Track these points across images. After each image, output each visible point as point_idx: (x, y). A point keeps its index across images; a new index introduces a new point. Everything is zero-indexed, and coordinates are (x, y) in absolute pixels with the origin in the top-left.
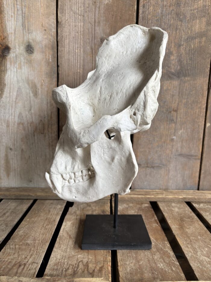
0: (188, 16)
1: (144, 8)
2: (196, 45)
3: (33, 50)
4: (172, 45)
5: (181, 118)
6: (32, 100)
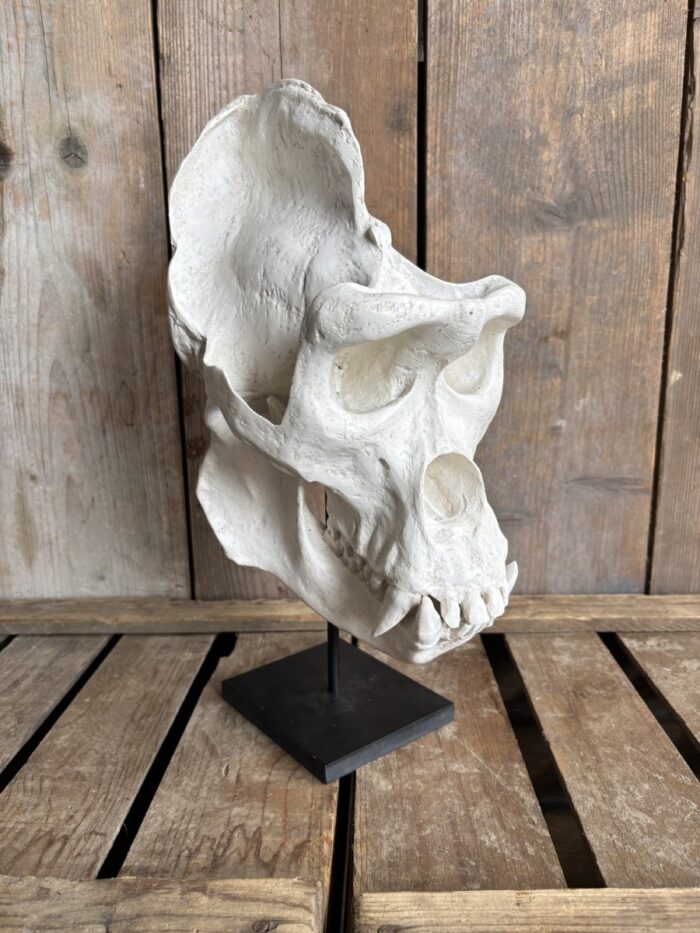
0: (596, 10)
2: (626, 109)
3: (85, 153)
4: (543, 113)
5: (580, 357)
6: (90, 318)
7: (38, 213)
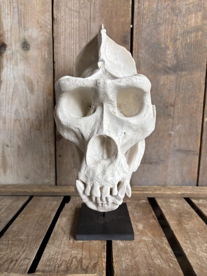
0: (184, 10)
1: (139, 4)
2: (192, 39)
3: (29, 46)
4: (168, 40)
5: (178, 113)
6: (28, 97)
7: (14, 64)
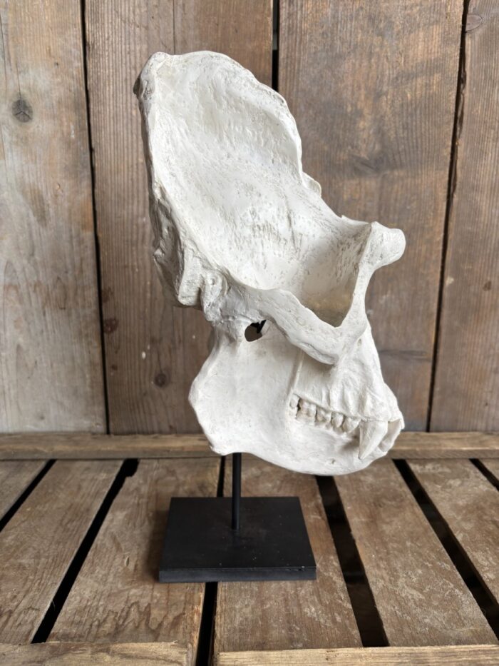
0: (398, 22)
1: (292, 5)
2: (418, 92)
3: (31, 112)
4: (360, 94)
6: (34, 231)
